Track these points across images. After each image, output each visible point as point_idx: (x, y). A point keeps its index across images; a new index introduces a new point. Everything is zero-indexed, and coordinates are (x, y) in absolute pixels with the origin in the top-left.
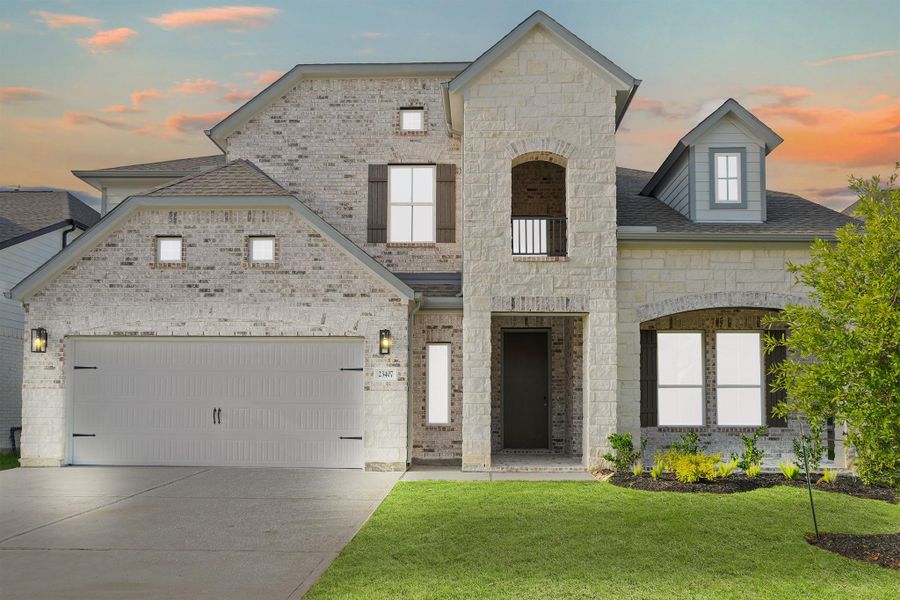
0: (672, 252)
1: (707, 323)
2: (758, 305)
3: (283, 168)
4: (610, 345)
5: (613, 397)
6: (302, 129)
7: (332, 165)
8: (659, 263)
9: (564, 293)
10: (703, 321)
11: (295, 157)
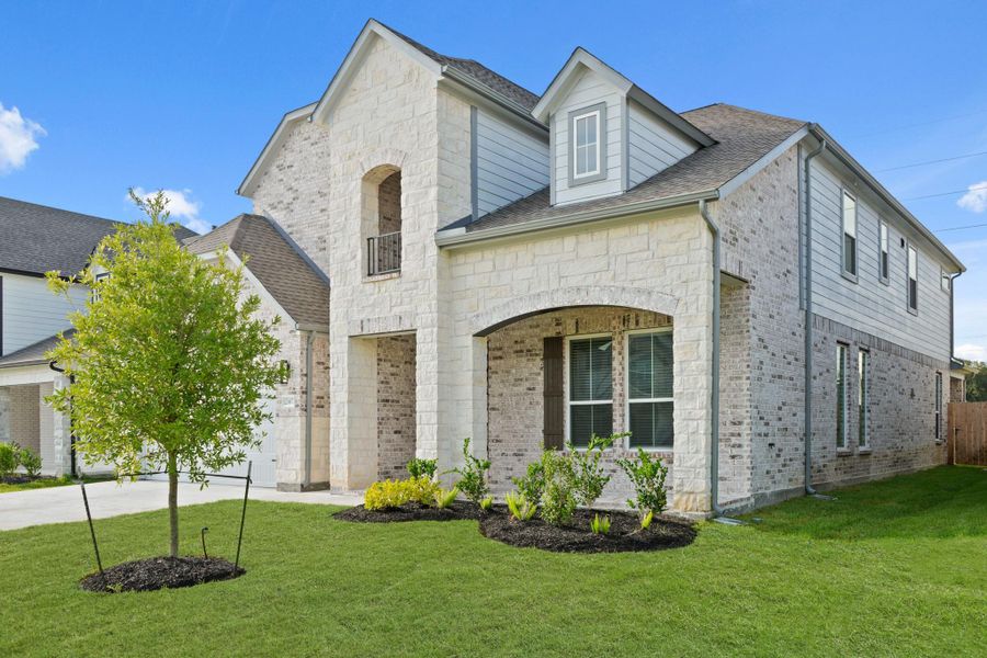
0: (500, 251)
1: (614, 323)
2: (579, 302)
3: (284, 212)
4: (432, 363)
5: (434, 419)
6: (295, 173)
7: (313, 202)
8: (488, 266)
9: (397, 310)
10: (610, 321)
11: (291, 200)
